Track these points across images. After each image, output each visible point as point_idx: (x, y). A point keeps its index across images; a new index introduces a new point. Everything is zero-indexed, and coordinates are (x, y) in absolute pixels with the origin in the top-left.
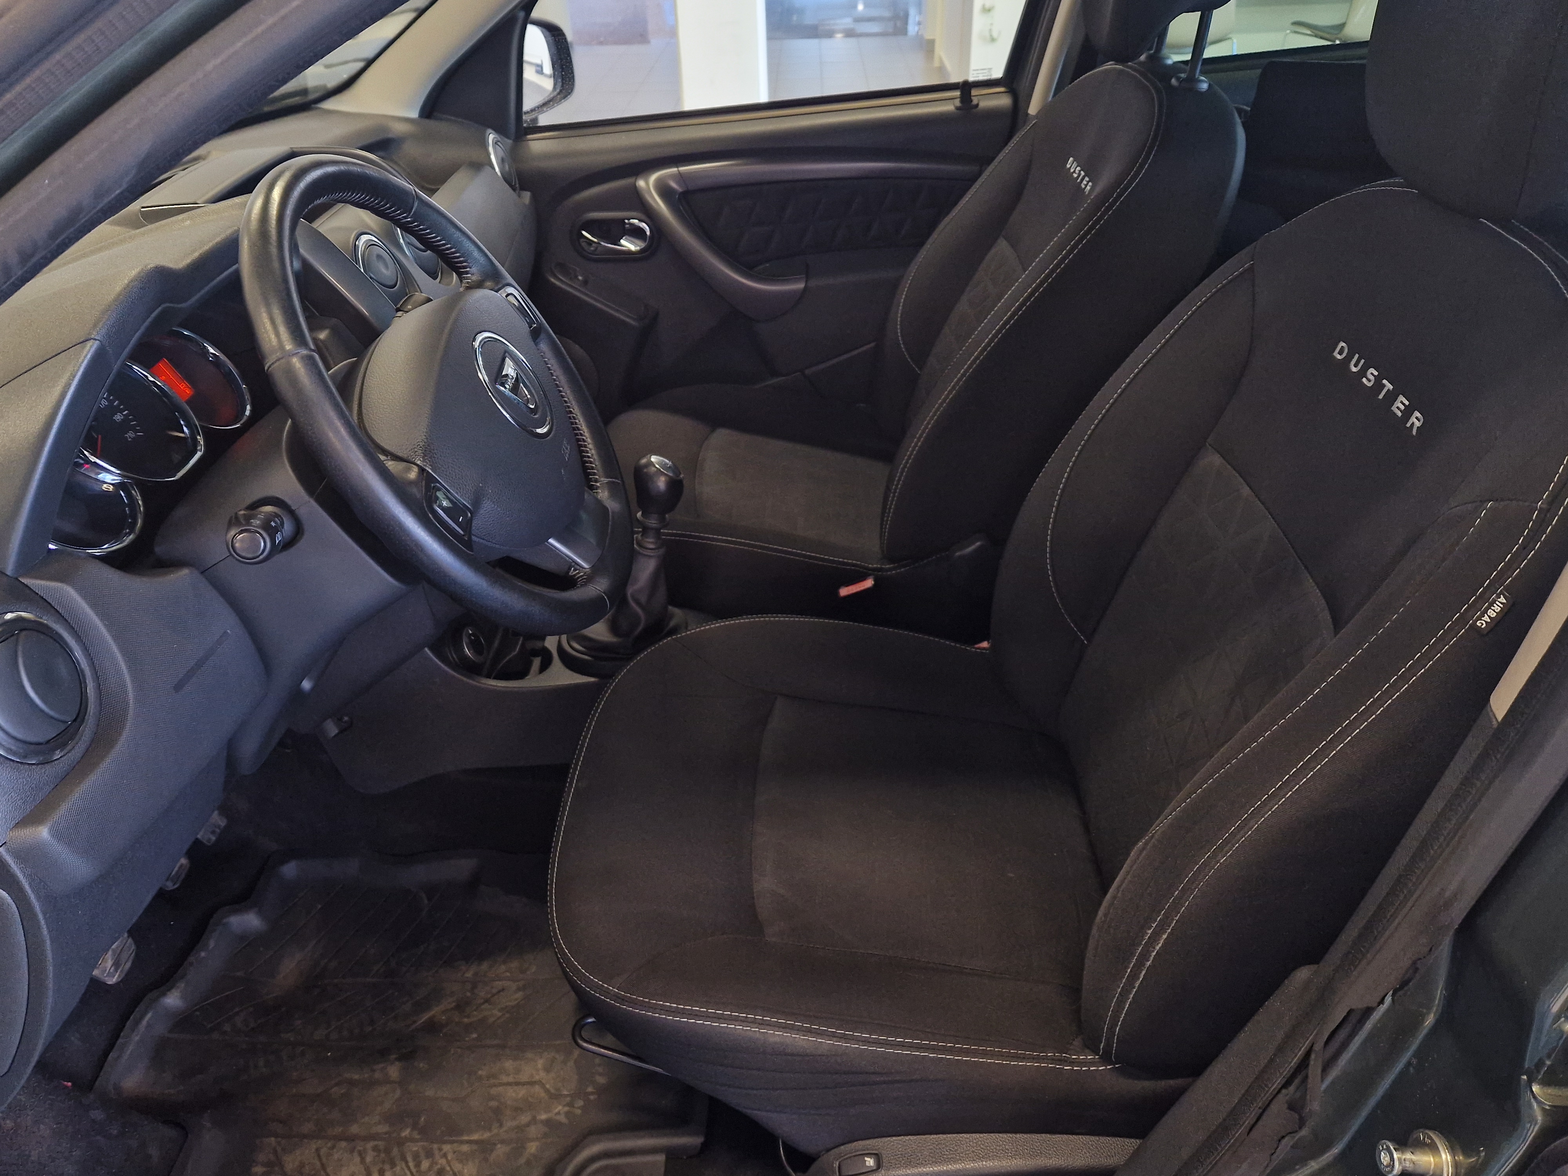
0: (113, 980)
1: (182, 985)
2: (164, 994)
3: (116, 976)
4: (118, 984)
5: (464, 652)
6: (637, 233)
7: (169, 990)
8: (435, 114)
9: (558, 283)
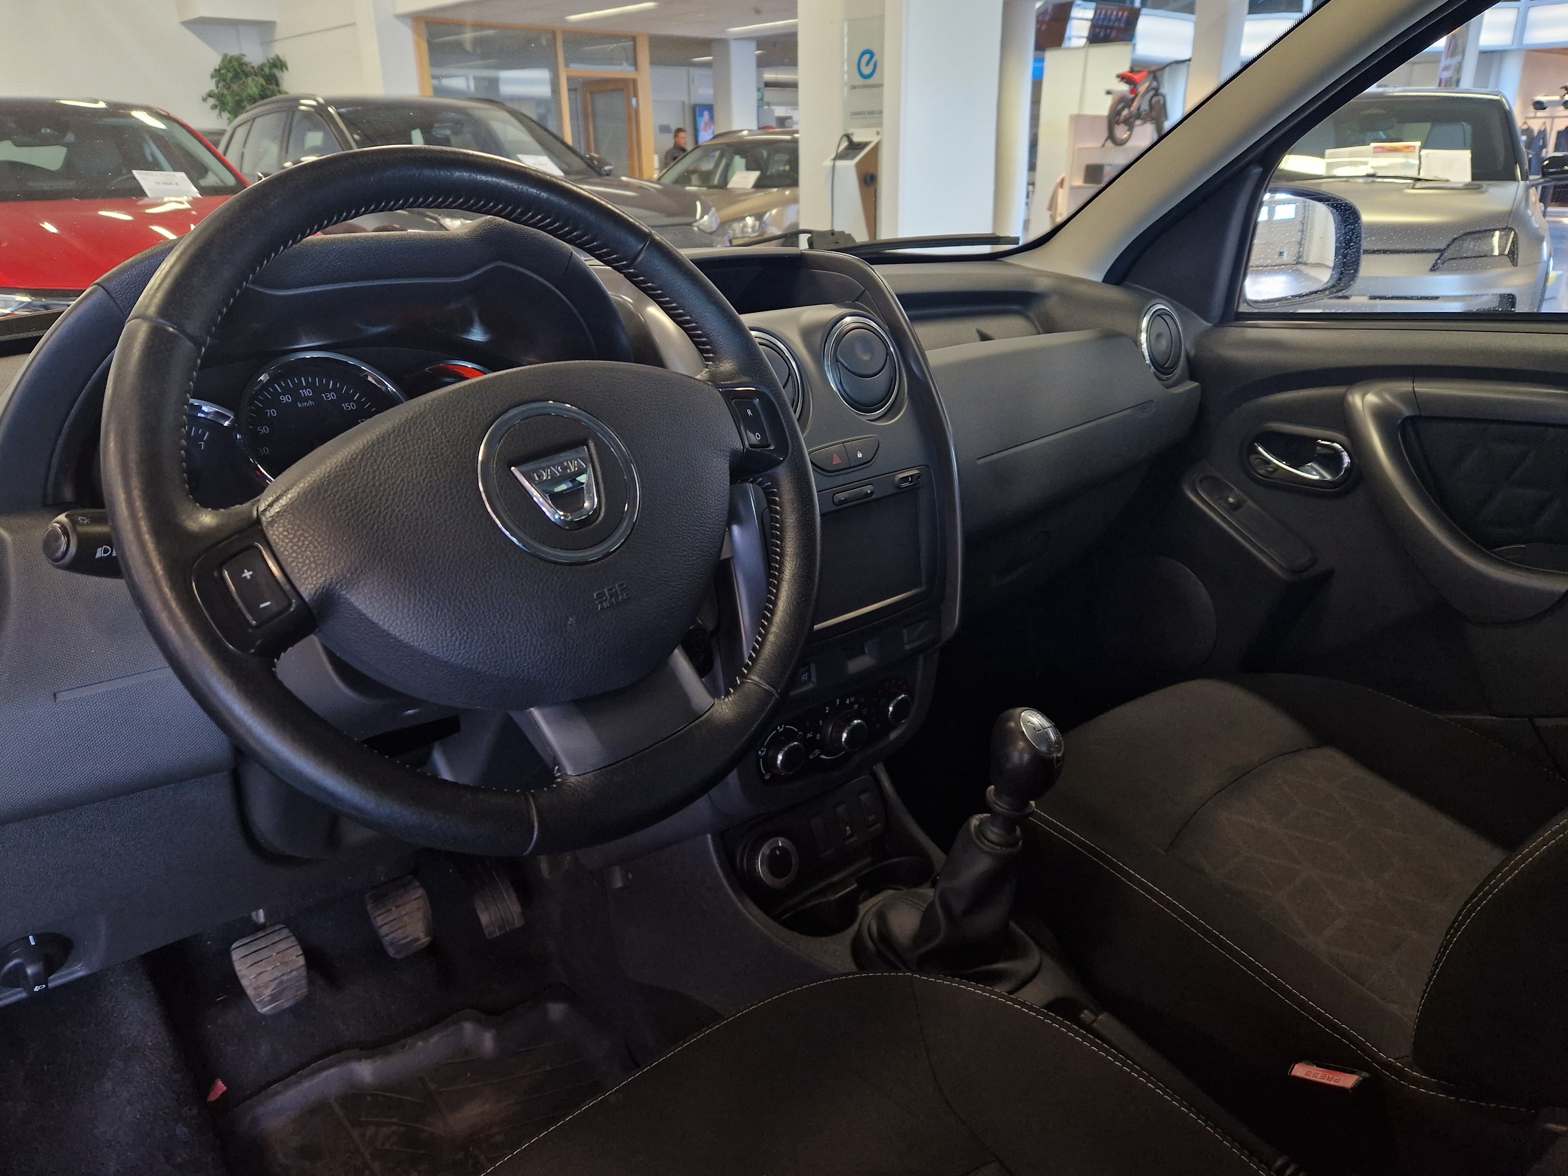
0: (265, 1010)
1: (379, 1062)
2: (359, 1059)
3: (268, 1008)
4: (263, 1016)
5: (755, 864)
6: (1331, 460)
7: (366, 1058)
8: (1126, 283)
9: (1193, 498)
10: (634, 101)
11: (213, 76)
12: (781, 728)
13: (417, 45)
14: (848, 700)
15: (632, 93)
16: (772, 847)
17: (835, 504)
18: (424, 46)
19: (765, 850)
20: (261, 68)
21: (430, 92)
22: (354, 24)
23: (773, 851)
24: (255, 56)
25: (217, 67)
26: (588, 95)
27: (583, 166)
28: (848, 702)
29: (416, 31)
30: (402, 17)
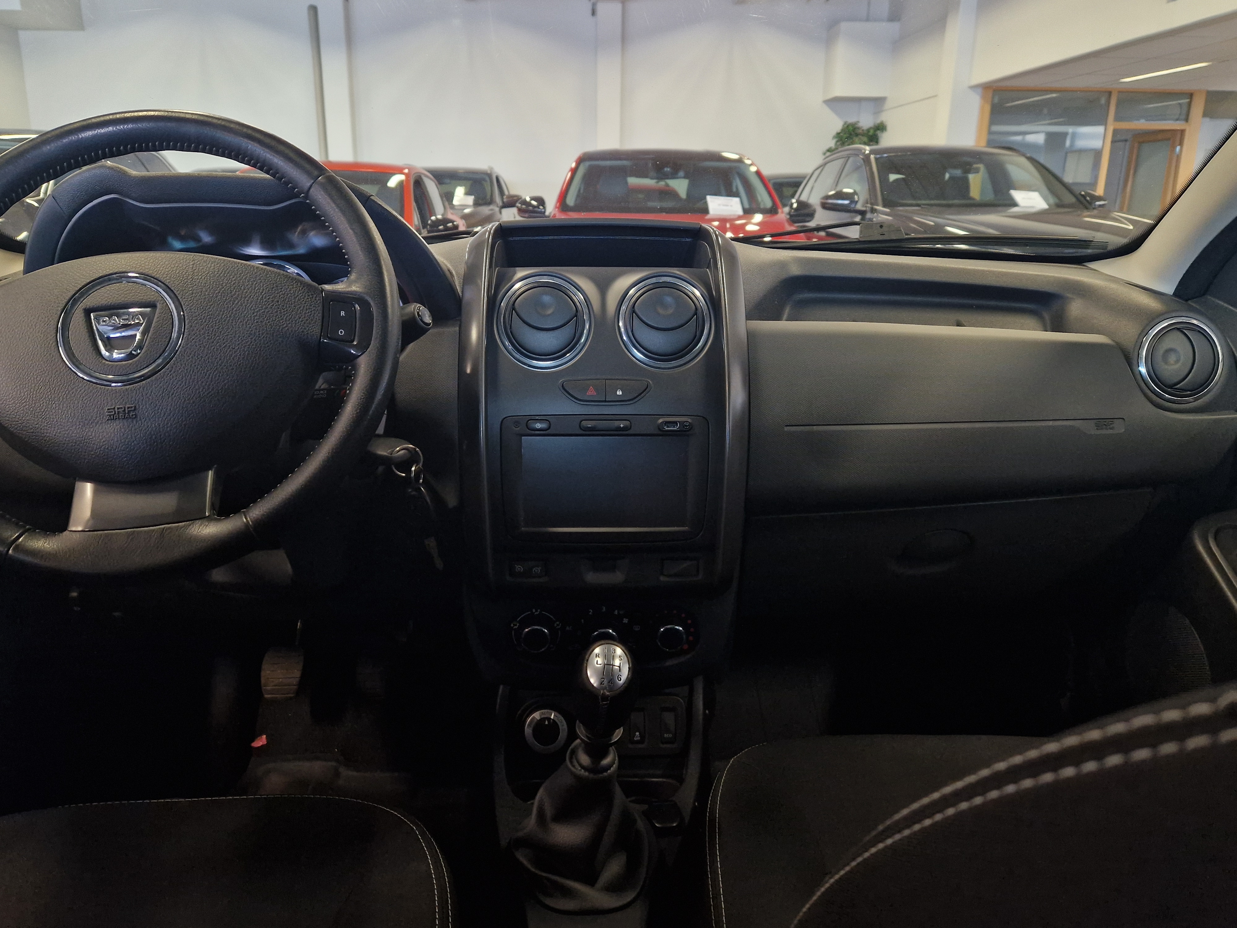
10: (1178, 148)
11: (834, 137)
12: (536, 611)
13: (982, 109)
14: (616, 611)
15: (1178, 142)
16: (543, 716)
17: (581, 429)
18: (988, 108)
19: (537, 715)
20: (868, 130)
21: (983, 143)
22: (936, 96)
23: (542, 720)
24: (866, 122)
25: (839, 131)
26: (1136, 145)
27: (1073, 200)
28: (616, 612)
29: (983, 97)
30: (974, 87)
